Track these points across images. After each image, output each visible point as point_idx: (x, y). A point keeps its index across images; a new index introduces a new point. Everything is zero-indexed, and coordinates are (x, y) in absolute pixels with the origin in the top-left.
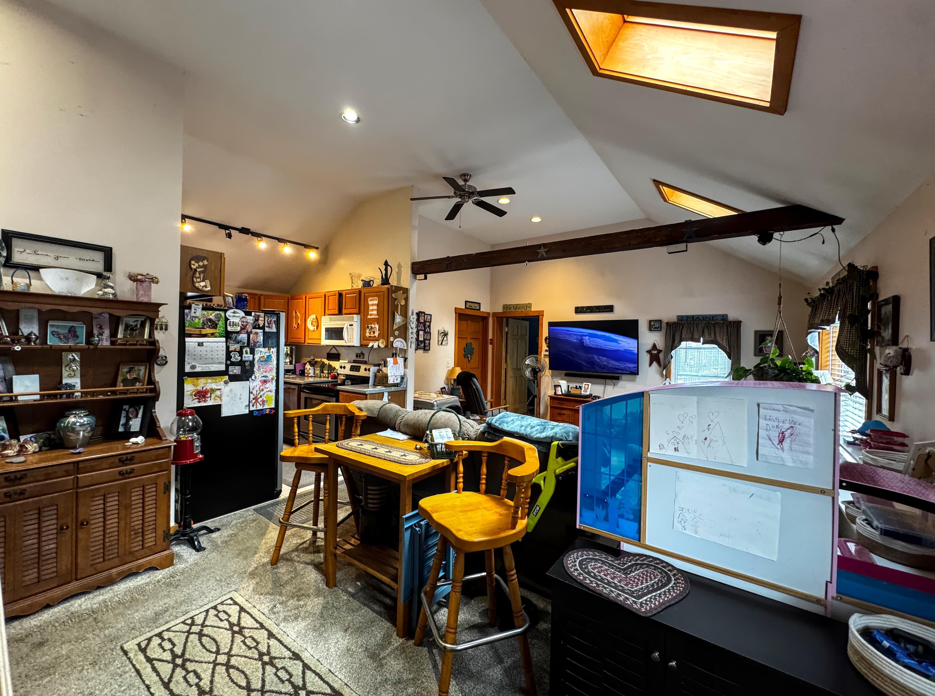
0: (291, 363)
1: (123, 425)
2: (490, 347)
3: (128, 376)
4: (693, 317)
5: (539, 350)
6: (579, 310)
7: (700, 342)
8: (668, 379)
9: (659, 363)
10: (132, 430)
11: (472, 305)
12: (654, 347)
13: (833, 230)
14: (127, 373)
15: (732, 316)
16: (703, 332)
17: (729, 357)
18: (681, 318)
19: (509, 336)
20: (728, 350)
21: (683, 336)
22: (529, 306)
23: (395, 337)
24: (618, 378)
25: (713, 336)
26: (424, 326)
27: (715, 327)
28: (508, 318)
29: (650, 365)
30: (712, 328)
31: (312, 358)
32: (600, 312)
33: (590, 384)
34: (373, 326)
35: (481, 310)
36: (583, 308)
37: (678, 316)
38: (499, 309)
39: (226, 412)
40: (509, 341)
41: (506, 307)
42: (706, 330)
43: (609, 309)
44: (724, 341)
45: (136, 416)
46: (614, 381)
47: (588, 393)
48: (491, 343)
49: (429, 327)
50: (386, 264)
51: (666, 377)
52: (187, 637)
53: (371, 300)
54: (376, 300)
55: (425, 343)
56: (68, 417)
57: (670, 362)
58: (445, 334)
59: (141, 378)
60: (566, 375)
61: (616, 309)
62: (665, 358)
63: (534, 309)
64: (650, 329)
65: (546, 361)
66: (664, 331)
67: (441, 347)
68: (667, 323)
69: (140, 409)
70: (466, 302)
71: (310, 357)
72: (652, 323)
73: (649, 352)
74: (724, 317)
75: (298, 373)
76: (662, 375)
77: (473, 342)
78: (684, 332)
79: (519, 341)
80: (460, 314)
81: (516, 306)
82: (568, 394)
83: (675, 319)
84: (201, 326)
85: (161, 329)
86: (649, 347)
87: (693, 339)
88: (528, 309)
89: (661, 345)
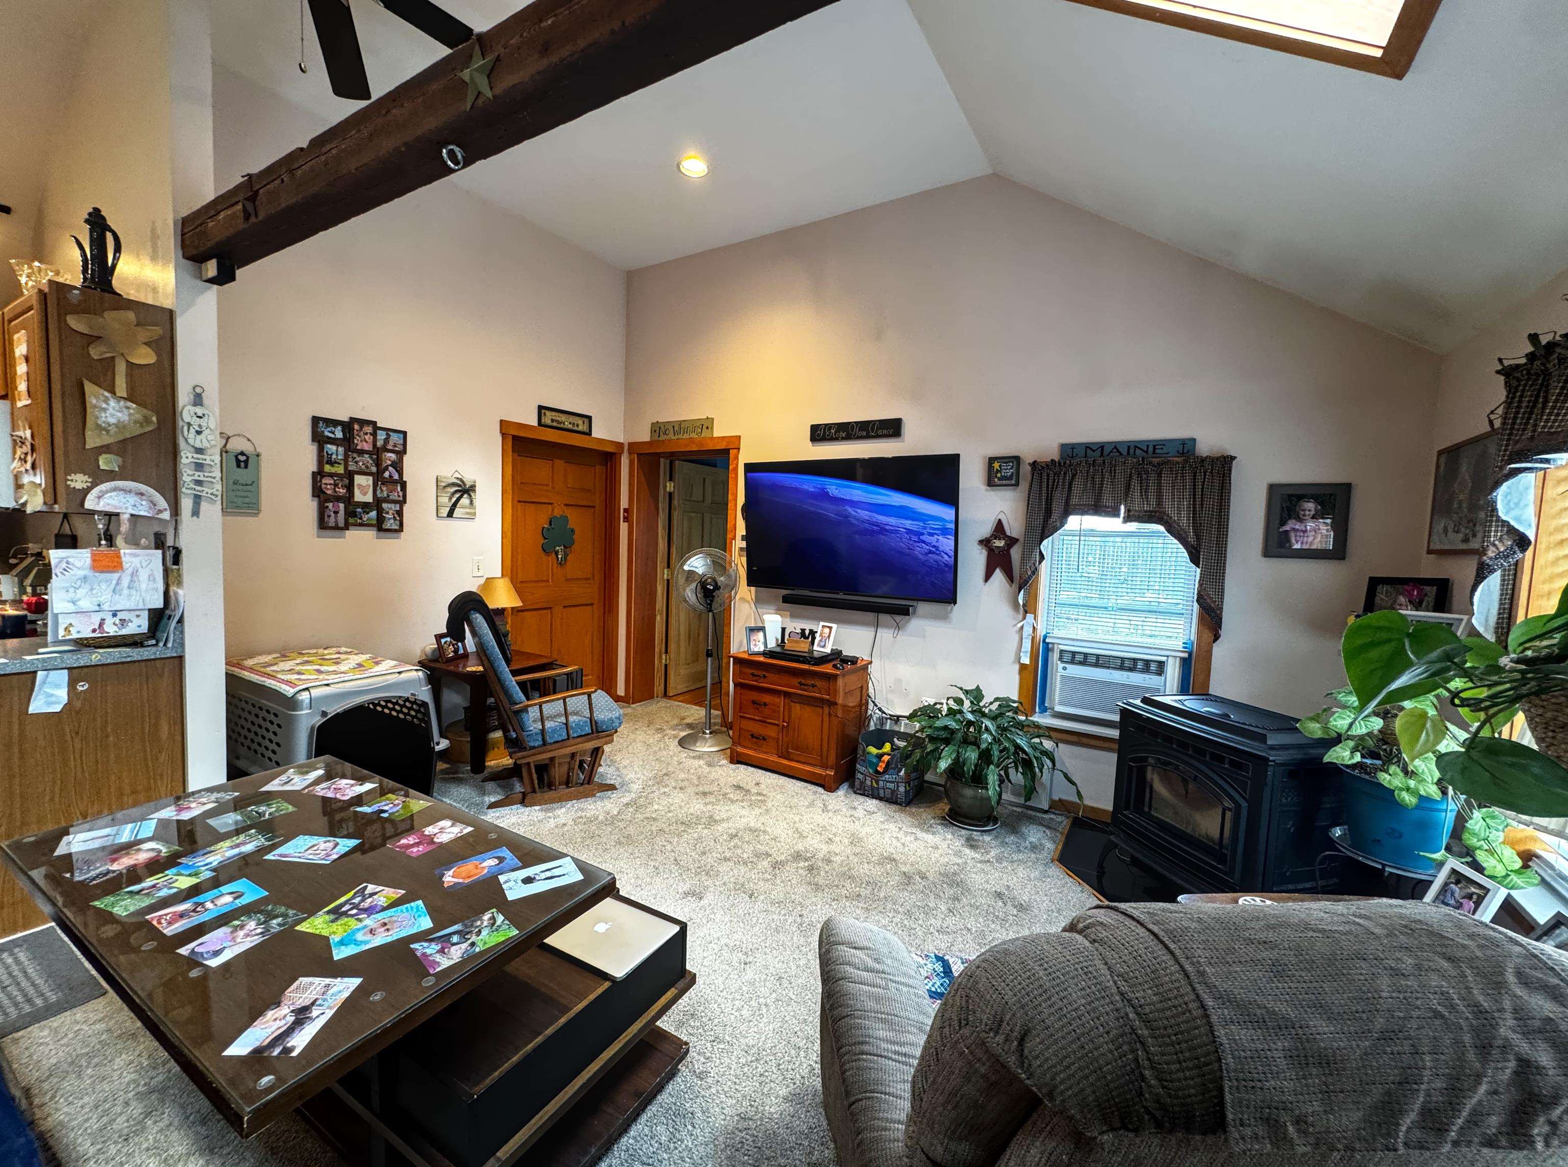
2: (624, 527)
4: (1102, 446)
5: (729, 536)
6: (820, 434)
7: (1118, 515)
8: (1030, 617)
9: (1009, 574)
11: (563, 418)
12: (999, 528)
15: (1209, 442)
16: (1128, 487)
17: (1195, 560)
18: (1069, 450)
19: (675, 502)
20: (1191, 539)
21: (1074, 501)
22: (708, 424)
25: (1153, 502)
27: (1160, 475)
28: (668, 457)
29: (988, 576)
30: (1153, 477)
32: (868, 437)
34: (23, 434)
35: (595, 434)
36: (828, 426)
37: (1063, 446)
38: (644, 435)
41: (657, 428)
42: (1135, 483)
43: (892, 428)
44: (1184, 514)
46: (898, 618)
48: (626, 519)
50: (96, 221)
51: (1026, 612)
54: (23, 340)
57: (1035, 571)
58: (465, 490)
60: (786, 600)
61: (907, 428)
63: (718, 432)
64: (990, 483)
65: (739, 563)
66: (1024, 485)
67: (450, 522)
68: (1034, 464)
70: (541, 408)
72: (996, 465)
73: (985, 543)
74: (1186, 447)
76: (1016, 605)
77: (568, 512)
78: (1077, 490)
79: (707, 517)
80: (515, 438)
81: (680, 427)
82: (780, 653)
83: (1054, 455)
86: (986, 530)
87: (1097, 508)
88: (705, 433)
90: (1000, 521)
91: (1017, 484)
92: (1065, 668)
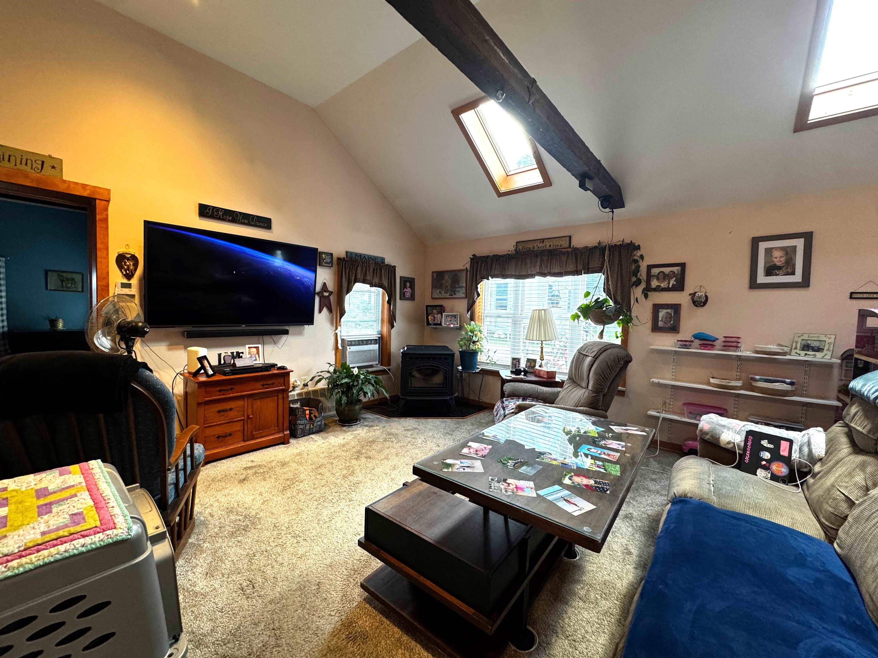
7: (369, 284)
8: (340, 328)
9: (330, 310)
12: (324, 286)
16: (373, 274)
18: (349, 255)
24: (284, 333)
29: (320, 311)
36: (218, 209)
37: (347, 252)
42: (375, 270)
43: (265, 223)
46: (275, 337)
51: (337, 326)
60: (188, 335)
61: (274, 224)
64: (321, 264)
66: (334, 268)
68: (338, 259)
72: (323, 256)
73: (318, 294)
74: (383, 259)
83: (343, 255)
86: (319, 287)
88: (47, 171)
90: (325, 283)
91: (332, 266)
92: (350, 348)
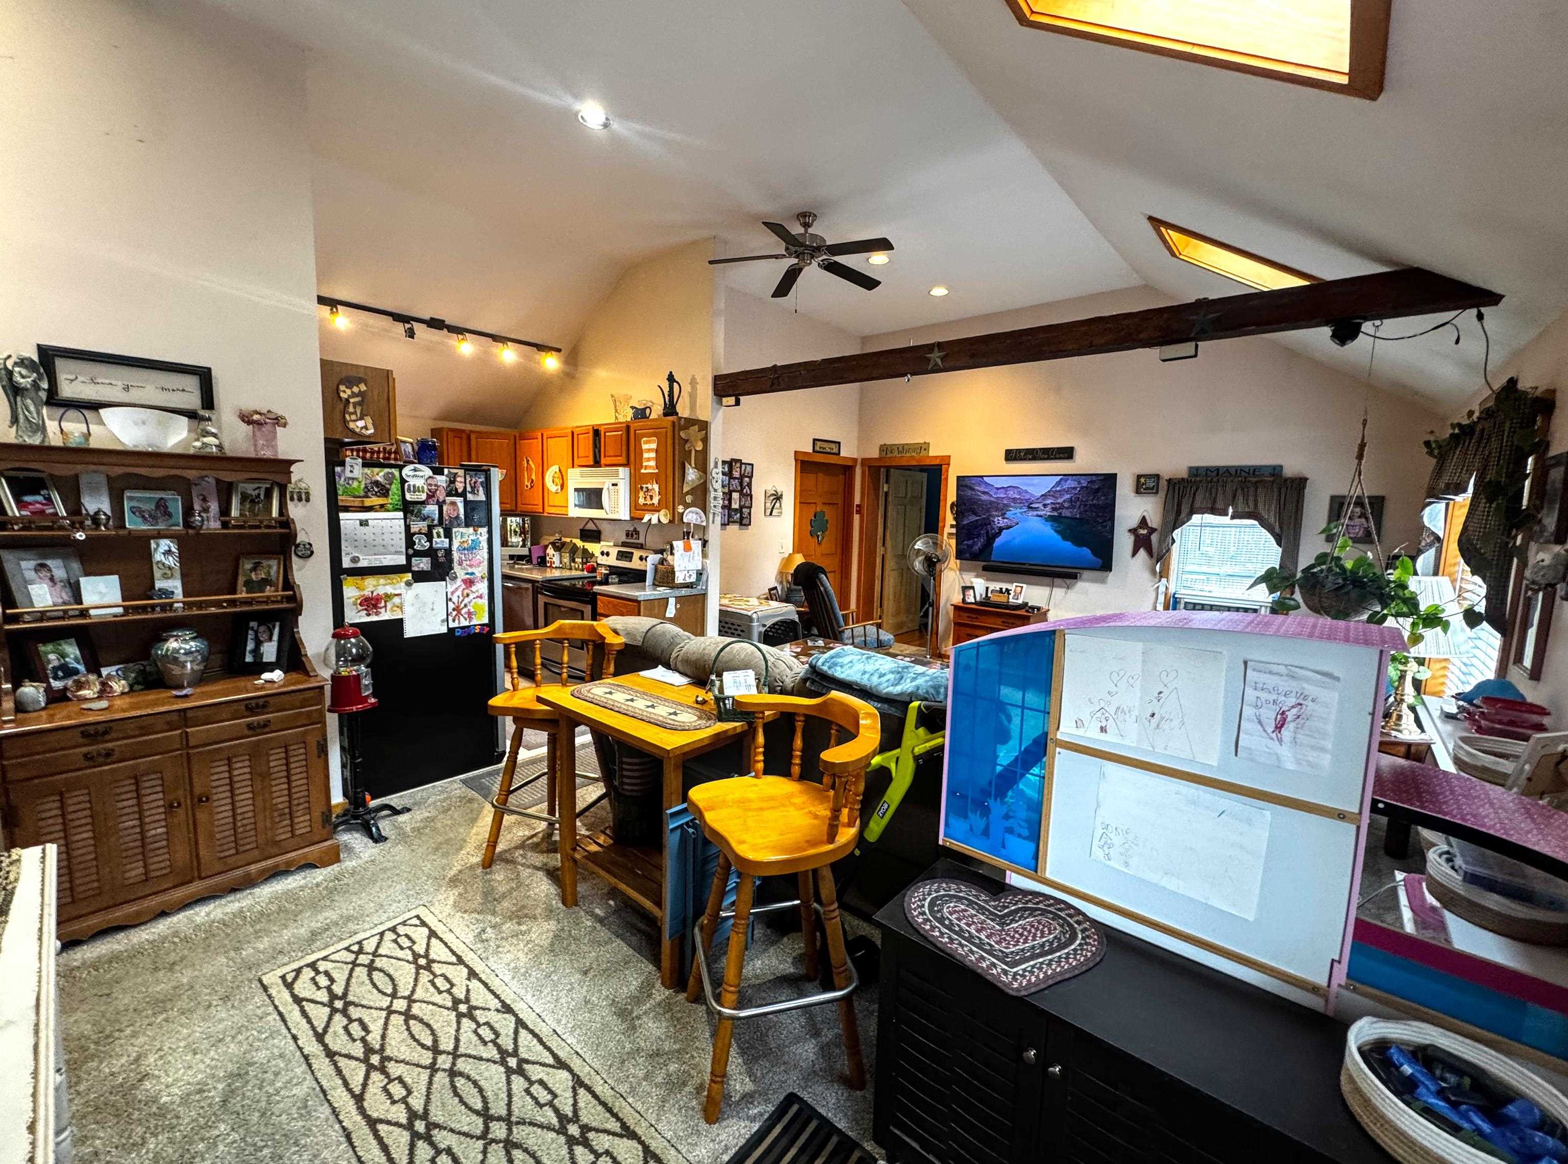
0: (524, 546)
1: (252, 652)
2: (856, 518)
3: (253, 576)
4: (1218, 469)
5: (941, 524)
6: (1012, 456)
7: (1227, 515)
8: (1164, 580)
9: (1150, 552)
10: (265, 660)
11: (825, 445)
12: (1143, 522)
13: (1480, 317)
14: (252, 570)
15: (1291, 469)
16: (1234, 497)
17: (1279, 544)
18: (1195, 472)
19: (890, 499)
20: (1277, 530)
21: (1197, 504)
22: (925, 446)
23: (687, 506)
24: (1074, 577)
25: (1251, 504)
26: (741, 484)
27: (1256, 489)
28: (888, 468)
29: (1134, 553)
30: (1252, 489)
31: (557, 536)
32: (1048, 459)
33: (1025, 586)
34: (650, 486)
35: (842, 454)
36: (1019, 451)
37: (1190, 468)
38: (874, 453)
39: (411, 631)
40: (890, 508)
41: (884, 448)
42: (1239, 492)
43: (1067, 453)
44: (1272, 513)
45: (270, 639)
46: (1068, 581)
47: (1020, 601)
48: (858, 512)
49: (749, 485)
50: (671, 379)
51: (1161, 577)
52: (352, 970)
53: (646, 443)
54: (653, 442)
55: (741, 513)
56: (166, 640)
57: (1169, 550)
58: (778, 497)
59: (274, 579)
60: (985, 569)
61: (1078, 455)
62: (1162, 541)
63: (933, 452)
64: (1138, 491)
65: (950, 544)
66: (1162, 493)
67: (771, 518)
68: (1169, 481)
69: (274, 627)
70: (815, 440)
71: (553, 535)
72: (1143, 480)
73: (1133, 531)
74: (1276, 471)
75: (535, 561)
76: (1153, 572)
77: (826, 509)
78: (1199, 497)
79: (908, 507)
80: (803, 462)
81: (903, 448)
82: (986, 602)
83: (1184, 474)
84: (362, 493)
85: (300, 500)
86: (1134, 522)
87: (1213, 511)
88: (923, 453)
89: (1154, 521)
90: (1144, 517)
91: (1157, 493)
